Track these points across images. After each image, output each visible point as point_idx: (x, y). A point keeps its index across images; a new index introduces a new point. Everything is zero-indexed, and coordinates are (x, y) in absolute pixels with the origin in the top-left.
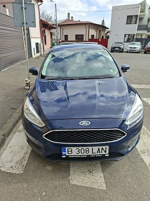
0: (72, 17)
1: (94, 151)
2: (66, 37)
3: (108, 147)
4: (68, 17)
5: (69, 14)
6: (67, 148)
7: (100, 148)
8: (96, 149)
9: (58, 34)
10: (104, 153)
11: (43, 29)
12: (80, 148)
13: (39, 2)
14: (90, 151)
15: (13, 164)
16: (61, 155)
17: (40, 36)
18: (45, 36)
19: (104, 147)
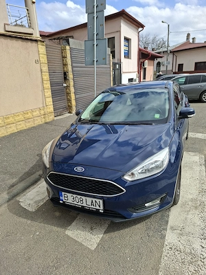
0: (193, 39)
1: (87, 202)
2: (181, 66)
3: (101, 201)
4: (187, 39)
5: (188, 35)
6: (63, 193)
7: (94, 200)
8: (89, 200)
9: (169, 63)
10: (98, 207)
11: (141, 60)
12: (75, 196)
13: (139, 27)
14: (84, 201)
15: (32, 202)
16: (59, 199)
17: (136, 70)
18: (145, 69)
19: (98, 200)
